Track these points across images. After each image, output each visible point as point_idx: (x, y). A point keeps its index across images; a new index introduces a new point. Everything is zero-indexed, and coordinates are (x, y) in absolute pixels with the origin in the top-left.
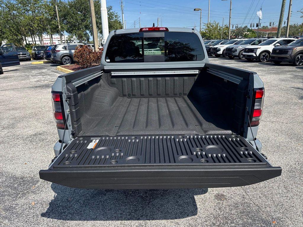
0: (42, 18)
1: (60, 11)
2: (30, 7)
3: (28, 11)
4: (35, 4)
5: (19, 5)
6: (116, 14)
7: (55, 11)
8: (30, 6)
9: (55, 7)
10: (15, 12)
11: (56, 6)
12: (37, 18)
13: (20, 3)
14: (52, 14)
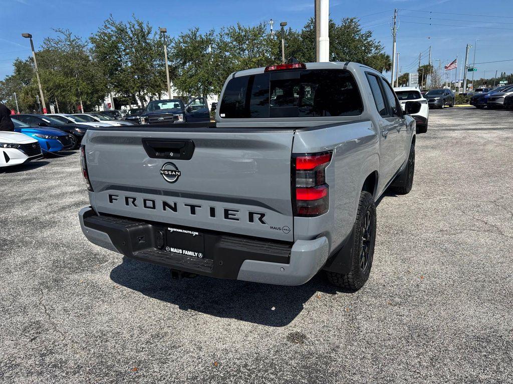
0: (261, 59)
1: (287, 47)
2: (247, 44)
3: (243, 50)
4: (255, 40)
5: (234, 43)
6: (376, 44)
7: (280, 48)
8: (247, 42)
9: (281, 41)
10: (227, 54)
11: (283, 40)
12: (254, 60)
13: (236, 40)
14: (275, 52)
